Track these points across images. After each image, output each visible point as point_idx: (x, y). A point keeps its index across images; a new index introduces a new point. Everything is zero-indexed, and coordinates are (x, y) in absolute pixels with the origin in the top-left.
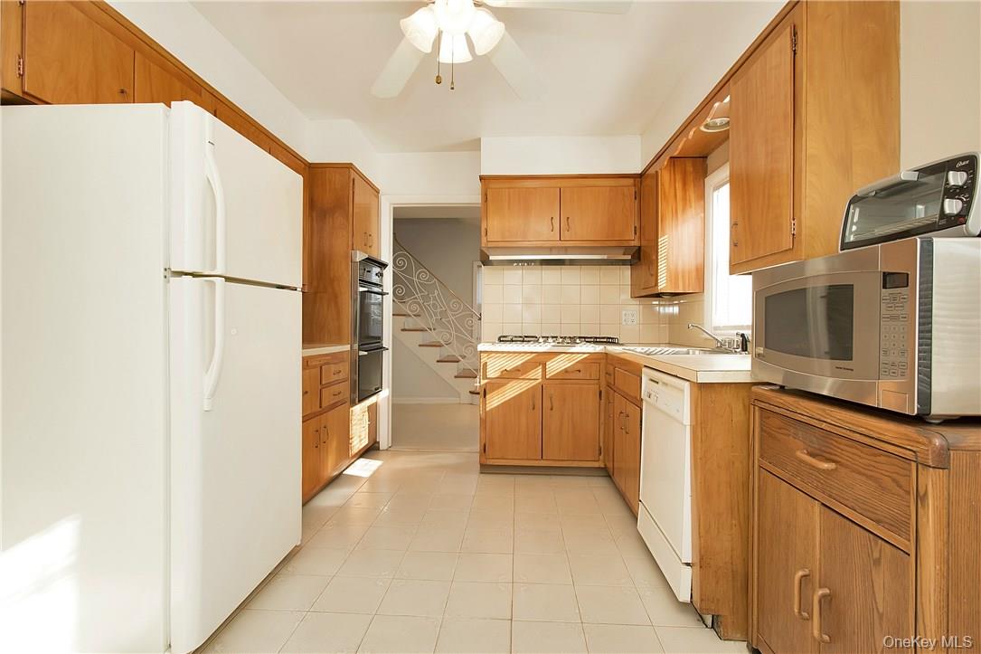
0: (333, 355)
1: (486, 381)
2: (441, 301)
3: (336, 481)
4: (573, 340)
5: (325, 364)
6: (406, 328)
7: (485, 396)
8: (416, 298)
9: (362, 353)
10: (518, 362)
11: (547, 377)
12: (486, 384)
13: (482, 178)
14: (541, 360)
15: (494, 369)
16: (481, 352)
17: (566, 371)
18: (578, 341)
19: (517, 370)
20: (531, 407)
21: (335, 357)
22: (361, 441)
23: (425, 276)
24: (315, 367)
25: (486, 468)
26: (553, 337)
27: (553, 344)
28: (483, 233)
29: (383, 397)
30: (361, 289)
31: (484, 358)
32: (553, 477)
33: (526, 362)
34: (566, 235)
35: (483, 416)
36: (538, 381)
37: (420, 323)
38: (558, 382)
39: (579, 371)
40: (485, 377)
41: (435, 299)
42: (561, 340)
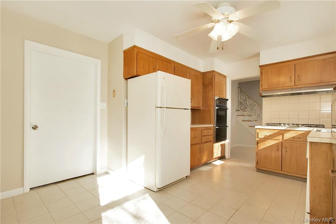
0: (206, 128)
1: (258, 139)
2: (258, 110)
3: (209, 165)
4: (298, 125)
5: (204, 130)
6: (244, 120)
7: (258, 144)
8: (248, 110)
9: (217, 127)
10: (271, 133)
11: (284, 139)
12: (258, 140)
13: (260, 66)
14: (282, 133)
15: (262, 135)
16: (257, 128)
17: (293, 137)
18: (300, 126)
19: (271, 136)
20: (277, 150)
21: (207, 128)
22: (217, 154)
23: (251, 102)
24: (199, 130)
25: (259, 170)
26: (288, 124)
27: (288, 127)
28: (260, 86)
29: (227, 142)
30: (217, 108)
31: (258, 131)
32: (287, 178)
33: (275, 133)
34: (297, 83)
35: (257, 151)
36: (280, 141)
37: (250, 118)
38: (289, 141)
39: (300, 138)
40: (258, 138)
41: (255, 109)
42: (292, 125)
